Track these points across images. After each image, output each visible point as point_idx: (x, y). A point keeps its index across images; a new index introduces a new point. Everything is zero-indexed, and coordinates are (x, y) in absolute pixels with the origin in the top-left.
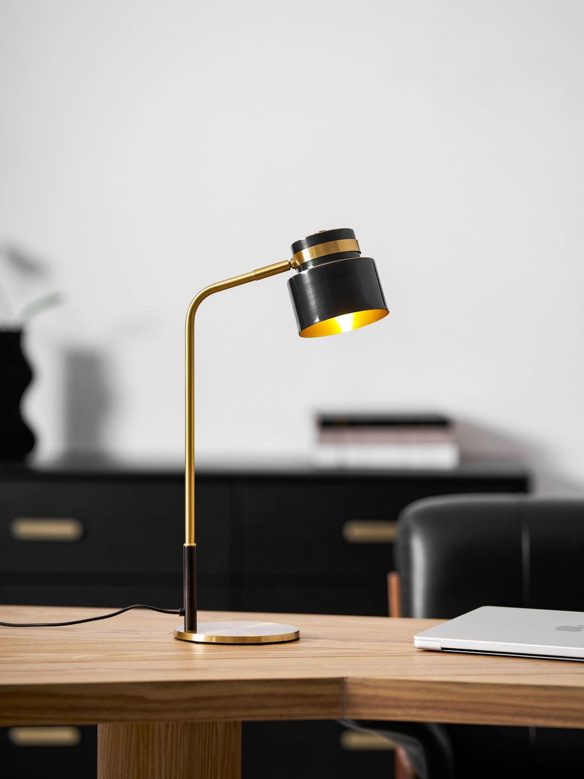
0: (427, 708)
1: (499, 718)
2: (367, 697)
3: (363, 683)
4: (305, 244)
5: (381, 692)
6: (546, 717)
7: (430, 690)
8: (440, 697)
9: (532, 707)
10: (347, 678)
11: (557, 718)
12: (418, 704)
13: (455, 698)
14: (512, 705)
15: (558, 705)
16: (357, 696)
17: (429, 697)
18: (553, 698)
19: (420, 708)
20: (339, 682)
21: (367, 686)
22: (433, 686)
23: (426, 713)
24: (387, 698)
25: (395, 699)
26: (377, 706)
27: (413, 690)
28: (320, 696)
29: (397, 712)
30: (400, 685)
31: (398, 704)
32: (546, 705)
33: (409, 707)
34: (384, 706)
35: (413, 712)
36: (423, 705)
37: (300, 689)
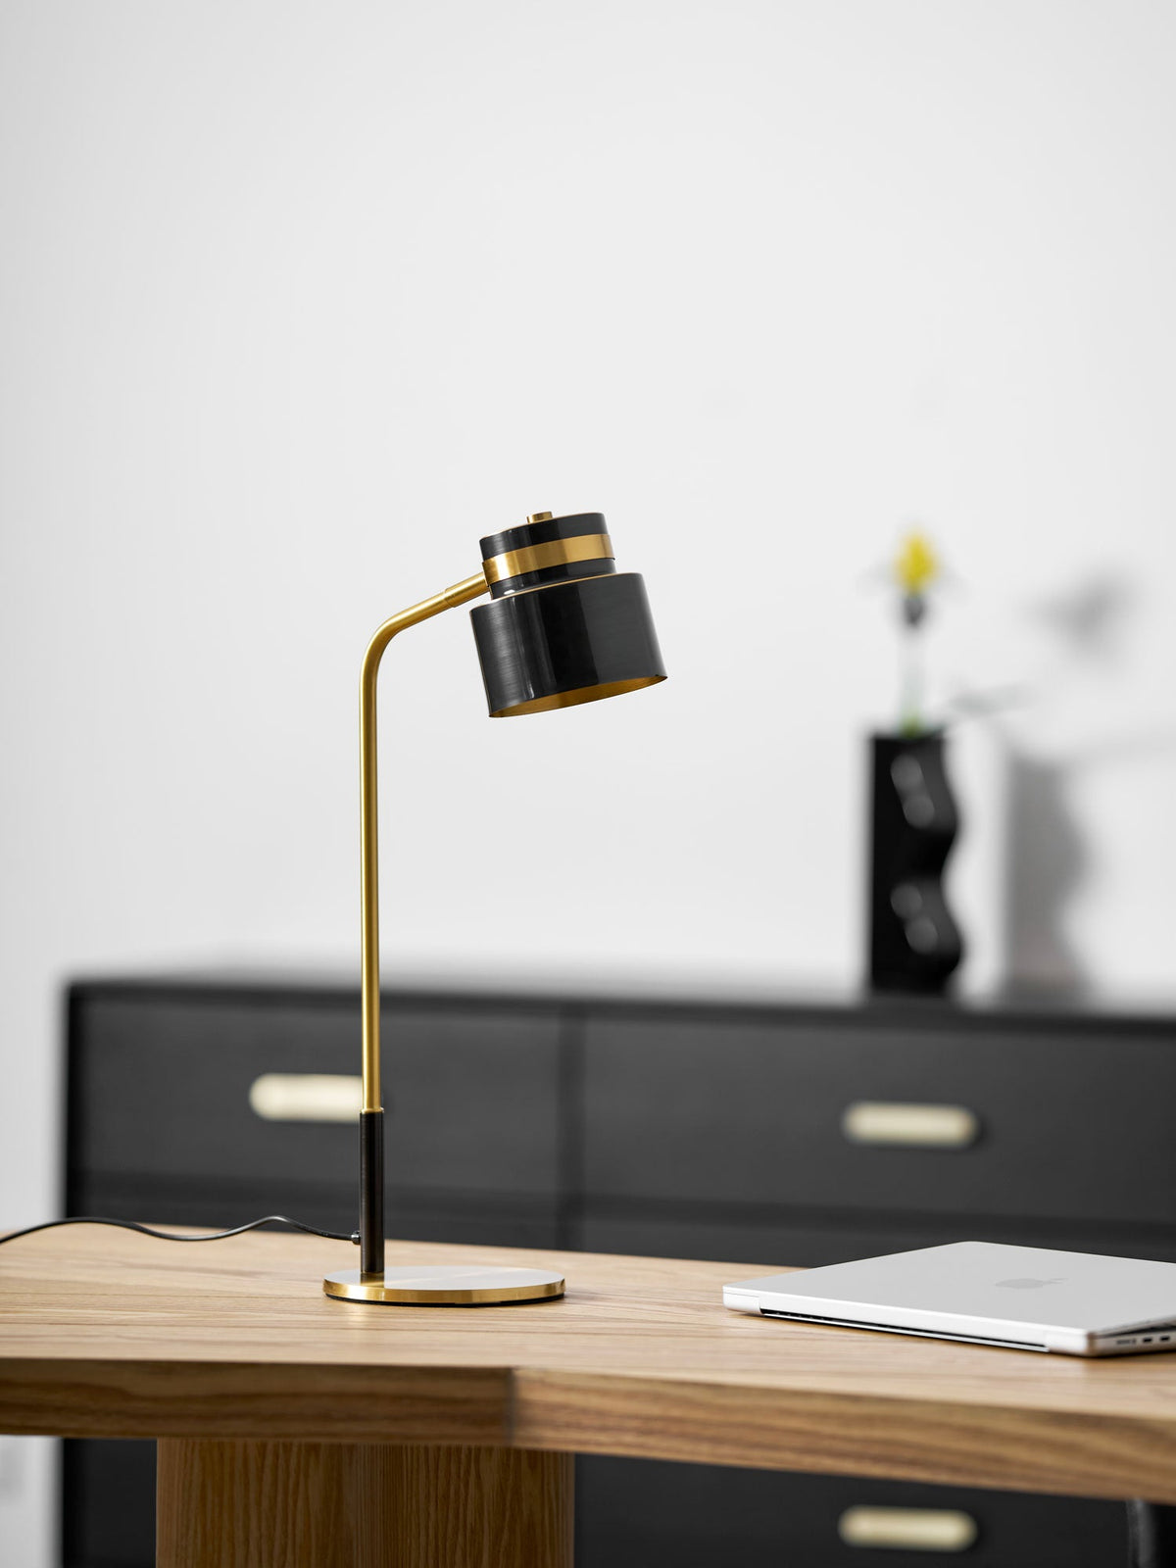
0: (649, 1433)
2: (550, 1408)
3: (544, 1381)
4: (499, 545)
5: (576, 1399)
7: (657, 1398)
8: (676, 1412)
9: (833, 1437)
10: (517, 1368)
11: (877, 1459)
12: (635, 1424)
13: (700, 1415)
14: (797, 1432)
15: (878, 1433)
16: (535, 1404)
17: (655, 1410)
18: (869, 1420)
19: (641, 1431)
20: (503, 1377)
21: (552, 1386)
22: (661, 1389)
23: (651, 1441)
24: (583, 1411)
25: (600, 1413)
26: (568, 1426)
27: (631, 1395)
28: (466, 1401)
29: (602, 1437)
30: (605, 1386)
31: (604, 1422)
32: (856, 1432)
33: (622, 1429)
34: (580, 1426)
35: (629, 1438)
36: (647, 1427)
37: (424, 1387)
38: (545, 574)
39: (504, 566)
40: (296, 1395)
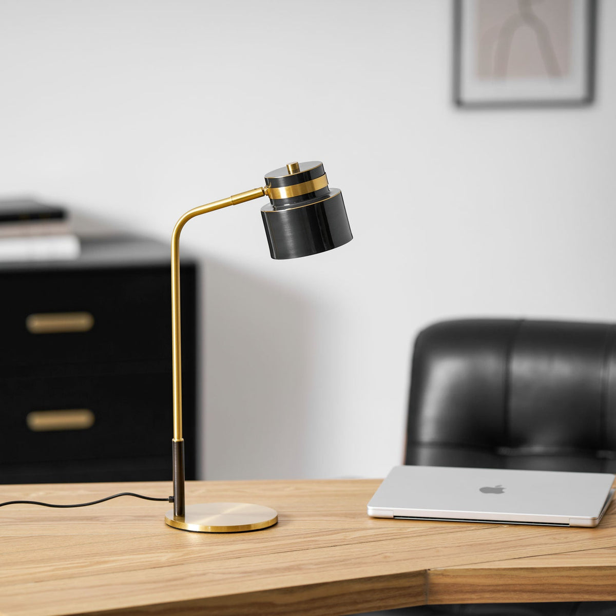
0: (499, 591)
1: (560, 596)
2: (446, 585)
3: (443, 574)
6: (601, 593)
7: (502, 576)
8: (510, 582)
10: (429, 570)
12: (491, 588)
13: (523, 582)
14: (571, 585)
15: (611, 582)
16: (438, 584)
17: (501, 582)
19: (493, 591)
20: (424, 574)
21: (447, 576)
22: (504, 573)
24: (464, 585)
25: (472, 585)
26: (456, 592)
27: (487, 577)
28: (408, 588)
29: (473, 596)
31: (474, 590)
32: (600, 583)
33: (483, 591)
34: (461, 592)
35: (487, 595)
36: (495, 590)
37: (395, 584)
38: (306, 197)
39: (283, 193)
40: (343, 595)
